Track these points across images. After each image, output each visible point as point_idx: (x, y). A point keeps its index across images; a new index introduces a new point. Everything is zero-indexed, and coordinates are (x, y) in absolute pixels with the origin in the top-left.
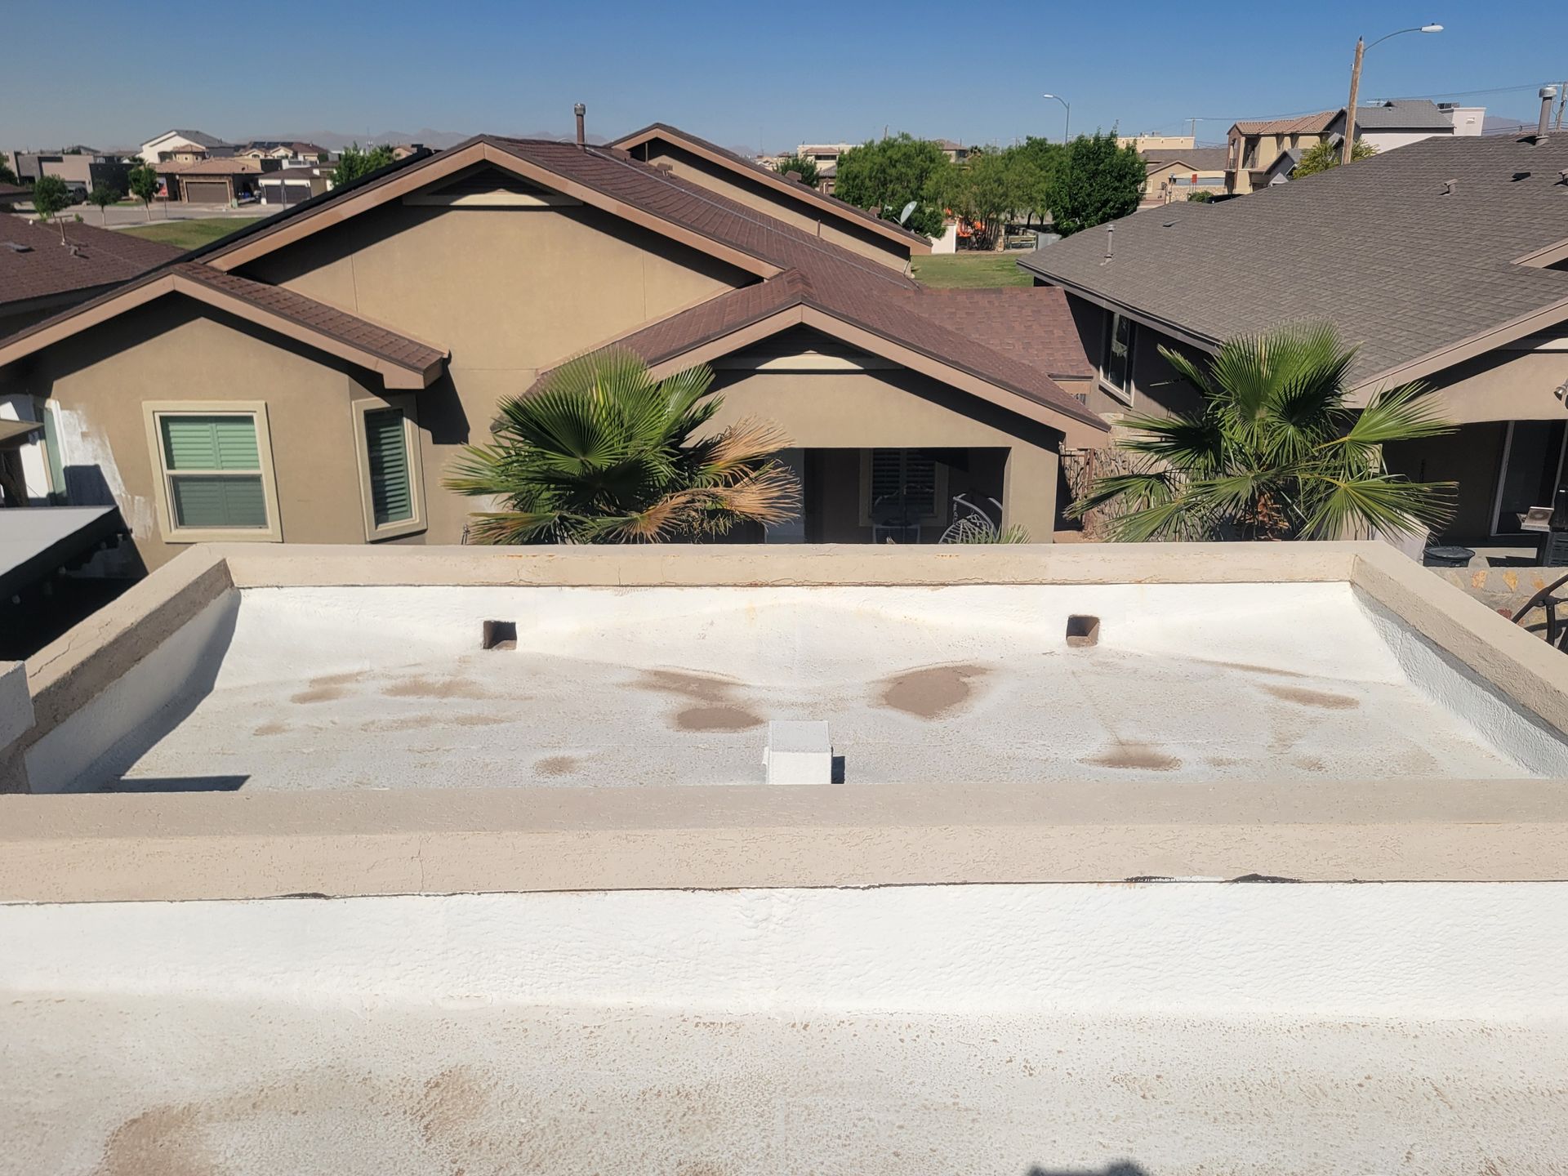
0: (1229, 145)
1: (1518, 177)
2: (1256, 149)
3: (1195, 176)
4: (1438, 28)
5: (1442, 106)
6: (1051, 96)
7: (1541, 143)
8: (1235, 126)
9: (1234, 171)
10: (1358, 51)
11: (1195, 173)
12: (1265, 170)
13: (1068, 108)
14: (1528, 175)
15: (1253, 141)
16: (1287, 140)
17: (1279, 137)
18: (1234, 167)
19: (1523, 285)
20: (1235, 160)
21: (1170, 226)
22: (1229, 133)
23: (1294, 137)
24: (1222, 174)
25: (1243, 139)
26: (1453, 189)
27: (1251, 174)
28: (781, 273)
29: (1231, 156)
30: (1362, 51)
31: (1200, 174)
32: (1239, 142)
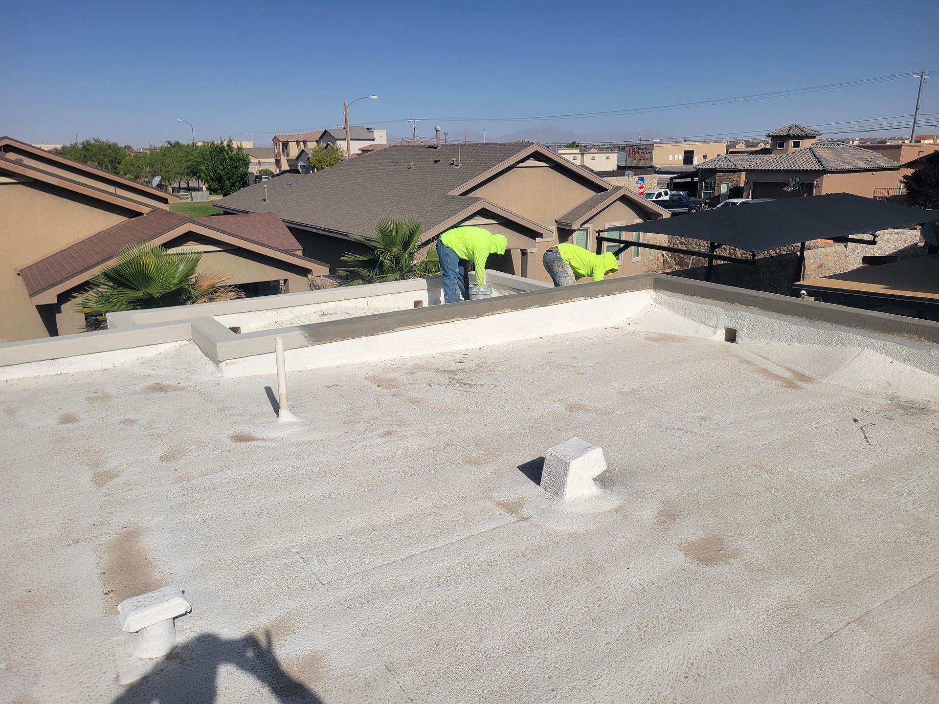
0: (274, 146)
1: (436, 162)
2: (288, 148)
3: (259, 161)
4: (376, 97)
5: (368, 129)
6: (181, 120)
7: (439, 148)
8: (275, 137)
9: (279, 159)
10: (345, 106)
11: (259, 160)
12: (295, 158)
13: (192, 126)
14: (439, 161)
15: (285, 145)
16: (302, 143)
17: (298, 142)
18: (279, 157)
19: (455, 202)
20: (279, 153)
21: (290, 185)
22: (273, 140)
23: (305, 142)
24: (273, 160)
25: (281, 143)
26: (413, 167)
27: (287, 160)
28: (152, 211)
29: (276, 152)
30: (347, 106)
31: (262, 160)
32: (279, 145)
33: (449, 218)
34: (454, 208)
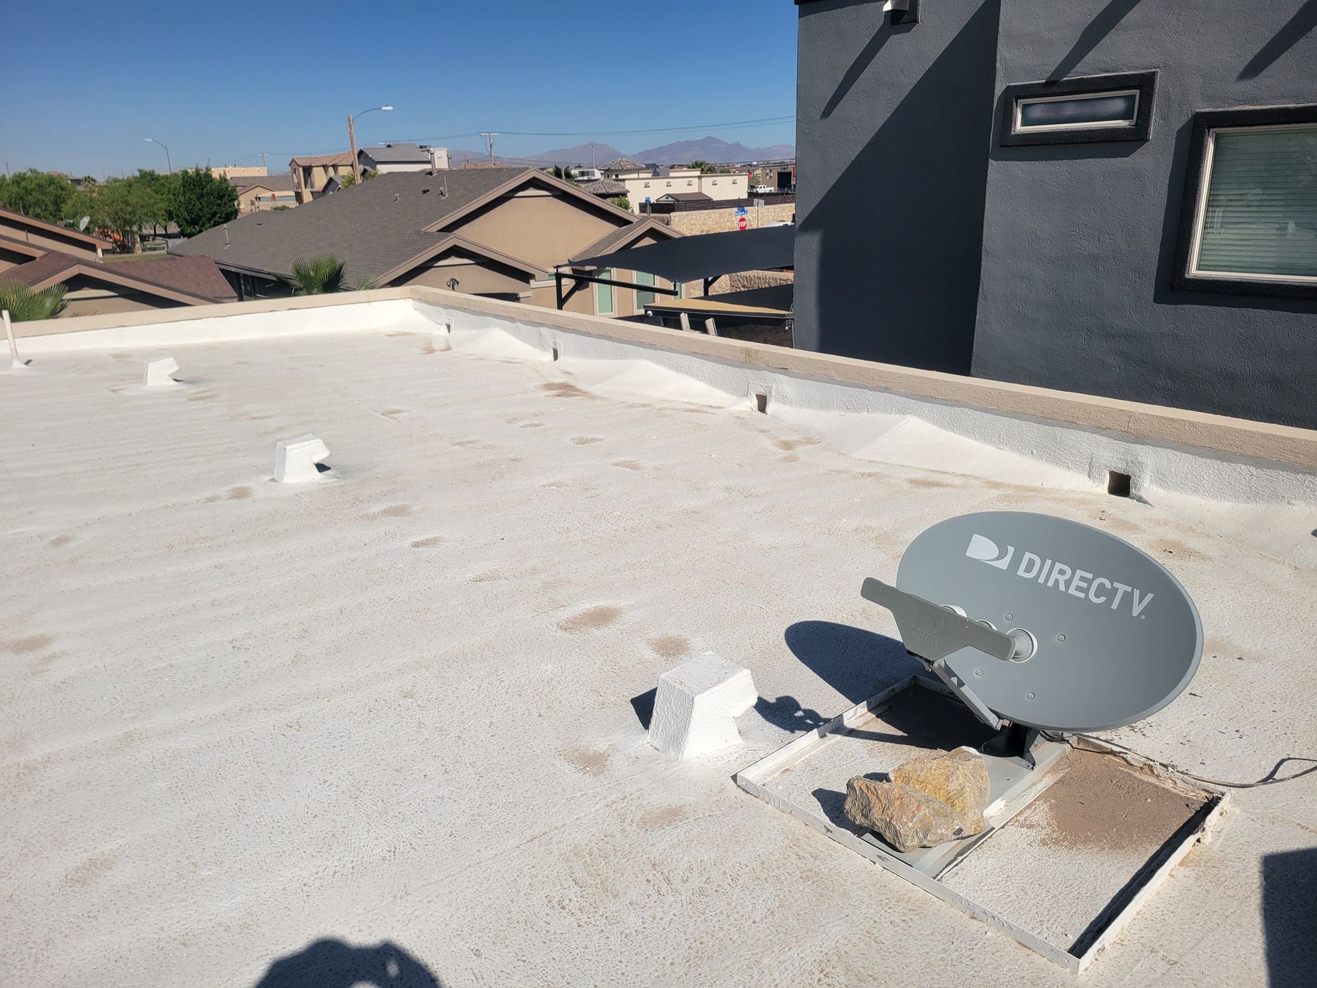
0: (292, 173)
1: (425, 192)
2: (311, 175)
3: (273, 195)
4: (390, 108)
5: (422, 147)
6: (152, 140)
7: (434, 175)
8: (293, 160)
9: (300, 191)
10: (349, 120)
11: (273, 193)
12: (321, 190)
13: (167, 149)
14: (428, 191)
15: (308, 170)
16: (331, 169)
17: (325, 167)
18: (299, 188)
20: (299, 183)
21: (261, 224)
22: (290, 165)
23: (335, 167)
24: (292, 193)
25: (301, 169)
26: (399, 198)
27: (312, 193)
28: (46, 255)
29: (296, 181)
30: (351, 120)
31: (277, 194)
32: (299, 171)
33: (412, 257)
34: (422, 246)
